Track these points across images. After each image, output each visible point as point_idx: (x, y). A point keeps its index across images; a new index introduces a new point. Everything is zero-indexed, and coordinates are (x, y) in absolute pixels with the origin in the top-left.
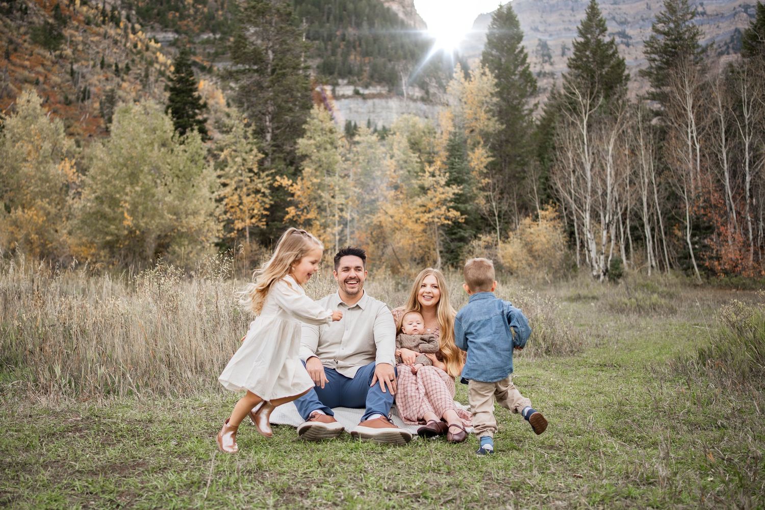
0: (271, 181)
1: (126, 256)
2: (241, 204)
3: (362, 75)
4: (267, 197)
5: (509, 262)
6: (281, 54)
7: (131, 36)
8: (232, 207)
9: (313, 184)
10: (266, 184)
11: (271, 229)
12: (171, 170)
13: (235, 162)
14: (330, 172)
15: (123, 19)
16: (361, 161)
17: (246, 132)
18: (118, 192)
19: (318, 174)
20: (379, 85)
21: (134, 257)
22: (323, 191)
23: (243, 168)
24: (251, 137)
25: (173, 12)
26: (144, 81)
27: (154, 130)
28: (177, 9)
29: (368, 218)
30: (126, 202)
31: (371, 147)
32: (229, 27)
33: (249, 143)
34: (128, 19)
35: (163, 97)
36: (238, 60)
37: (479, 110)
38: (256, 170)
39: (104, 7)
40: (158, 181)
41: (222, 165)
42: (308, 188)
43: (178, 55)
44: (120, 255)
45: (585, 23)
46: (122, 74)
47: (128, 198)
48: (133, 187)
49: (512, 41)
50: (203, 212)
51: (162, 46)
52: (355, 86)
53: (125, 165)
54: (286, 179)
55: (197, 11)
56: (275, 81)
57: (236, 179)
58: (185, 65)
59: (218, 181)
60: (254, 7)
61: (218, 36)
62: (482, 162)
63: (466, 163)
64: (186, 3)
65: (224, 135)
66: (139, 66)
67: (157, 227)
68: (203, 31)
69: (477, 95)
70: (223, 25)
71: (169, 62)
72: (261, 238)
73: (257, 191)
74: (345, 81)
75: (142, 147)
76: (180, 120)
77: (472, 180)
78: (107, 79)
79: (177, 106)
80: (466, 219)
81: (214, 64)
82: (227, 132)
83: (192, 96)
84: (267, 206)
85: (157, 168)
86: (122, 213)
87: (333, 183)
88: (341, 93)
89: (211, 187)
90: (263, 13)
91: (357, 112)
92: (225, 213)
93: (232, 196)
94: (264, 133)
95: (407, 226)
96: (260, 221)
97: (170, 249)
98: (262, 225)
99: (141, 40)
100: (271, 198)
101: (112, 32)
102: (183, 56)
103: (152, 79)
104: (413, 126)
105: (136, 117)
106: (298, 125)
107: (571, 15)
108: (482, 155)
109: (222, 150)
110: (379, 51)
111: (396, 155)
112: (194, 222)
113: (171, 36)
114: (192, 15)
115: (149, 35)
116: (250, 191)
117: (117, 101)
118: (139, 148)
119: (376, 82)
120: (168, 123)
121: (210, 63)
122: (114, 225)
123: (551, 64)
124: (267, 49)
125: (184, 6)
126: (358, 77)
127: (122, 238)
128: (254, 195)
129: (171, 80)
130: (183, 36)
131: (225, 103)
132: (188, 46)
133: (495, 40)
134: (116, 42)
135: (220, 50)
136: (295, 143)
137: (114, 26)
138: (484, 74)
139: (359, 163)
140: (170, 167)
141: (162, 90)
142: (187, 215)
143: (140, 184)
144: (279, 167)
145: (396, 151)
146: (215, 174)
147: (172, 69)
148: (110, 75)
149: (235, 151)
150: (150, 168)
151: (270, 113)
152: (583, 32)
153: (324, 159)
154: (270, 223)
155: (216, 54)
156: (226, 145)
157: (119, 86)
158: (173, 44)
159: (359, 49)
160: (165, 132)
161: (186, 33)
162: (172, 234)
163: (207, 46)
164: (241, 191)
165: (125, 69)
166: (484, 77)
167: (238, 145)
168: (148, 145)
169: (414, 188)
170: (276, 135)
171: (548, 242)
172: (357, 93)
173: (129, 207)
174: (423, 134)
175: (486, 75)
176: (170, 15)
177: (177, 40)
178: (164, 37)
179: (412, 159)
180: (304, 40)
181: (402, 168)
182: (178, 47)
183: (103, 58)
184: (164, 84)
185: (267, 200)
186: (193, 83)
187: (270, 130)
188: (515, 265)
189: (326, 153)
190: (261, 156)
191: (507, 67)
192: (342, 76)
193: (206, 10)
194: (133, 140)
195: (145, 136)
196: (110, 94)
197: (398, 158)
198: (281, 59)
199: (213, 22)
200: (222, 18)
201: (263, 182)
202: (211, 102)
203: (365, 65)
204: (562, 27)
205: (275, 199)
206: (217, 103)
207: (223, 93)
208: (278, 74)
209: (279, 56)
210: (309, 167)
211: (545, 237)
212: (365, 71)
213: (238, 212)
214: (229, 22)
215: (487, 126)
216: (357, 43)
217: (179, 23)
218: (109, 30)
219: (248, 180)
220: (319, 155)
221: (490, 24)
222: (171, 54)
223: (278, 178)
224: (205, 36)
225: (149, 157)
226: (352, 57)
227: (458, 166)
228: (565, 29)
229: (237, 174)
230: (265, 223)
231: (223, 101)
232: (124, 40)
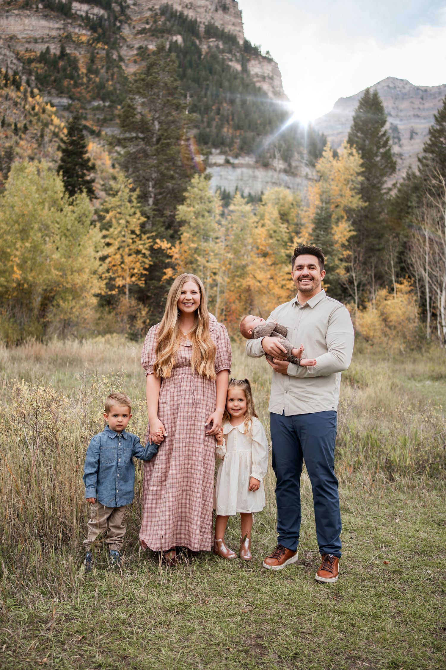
0: (152, 244)
1: (14, 307)
2: (122, 263)
3: (233, 146)
4: (147, 258)
5: (366, 331)
6: (166, 125)
7: (30, 99)
8: (114, 266)
9: (190, 249)
10: (147, 246)
11: (149, 287)
12: (59, 229)
13: (119, 224)
14: (206, 238)
15: (24, 84)
16: (234, 228)
17: (131, 196)
18: (9, 247)
19: (195, 239)
20: (248, 156)
21: (21, 308)
22: (199, 255)
23: (126, 230)
24: (135, 201)
25: (68, 80)
26: (40, 140)
27: (45, 190)
28: (72, 78)
29: (238, 281)
30: (16, 256)
31: (244, 216)
32: (117, 97)
33: (133, 207)
34: (28, 83)
35: (56, 156)
36: (126, 128)
37: (345, 187)
38: (138, 232)
39: (7, 72)
40: (47, 239)
41: (107, 226)
42: (185, 252)
43: (71, 120)
44: (9, 305)
45: (442, 111)
46: (20, 133)
47: (18, 253)
48: (23, 243)
49: (376, 125)
50: (87, 270)
51: (57, 110)
52: (226, 156)
53: (17, 222)
54: (166, 242)
55: (90, 80)
56: (159, 150)
57: (119, 239)
58: (77, 129)
59: (103, 241)
60: (143, 80)
61: (107, 104)
62: (344, 236)
63: (330, 236)
64: (80, 73)
65: (110, 198)
66: (36, 127)
67: (44, 281)
68: (94, 99)
69: (344, 174)
70: (112, 94)
71: (63, 125)
72: (139, 295)
73: (138, 252)
74: (218, 151)
75: (34, 205)
76: (69, 180)
77: (335, 252)
78: (7, 137)
79: (68, 166)
80: (328, 288)
81: (102, 129)
82: (114, 195)
83: (82, 158)
84: (147, 266)
85: (47, 227)
86: (12, 267)
87: (209, 249)
88: (214, 161)
89: (96, 247)
90: (152, 85)
91: (227, 179)
92: (108, 271)
93: (115, 254)
94: (147, 197)
95: (274, 291)
96: (139, 280)
97: (55, 303)
98: (142, 284)
99: (38, 104)
100: (150, 259)
101: (13, 94)
102: (76, 121)
103: (47, 139)
104: (284, 199)
105: (30, 177)
106: (178, 192)
107: (420, 103)
108: (345, 229)
109: (107, 211)
110: (250, 125)
111: (267, 225)
112: (78, 279)
113: (65, 101)
114: (85, 84)
115: (46, 99)
116: (132, 251)
117: (14, 157)
118: (31, 207)
119: (245, 153)
120: (59, 184)
121: (98, 128)
122: (4, 277)
123: (400, 146)
124: (153, 120)
125: (79, 75)
126: (229, 148)
127: (11, 290)
128: (135, 256)
129: (64, 142)
130: (76, 102)
131: (111, 165)
132: (81, 111)
133: (361, 123)
134: (16, 104)
135: (108, 117)
136: (175, 209)
137: (15, 89)
138: (351, 154)
139: (233, 230)
140: (58, 226)
141: (55, 150)
142: (72, 272)
143: (30, 240)
144: (159, 230)
145: (267, 221)
146: (101, 235)
147: (66, 131)
148: (10, 133)
149: (120, 213)
150: (40, 225)
151: (153, 180)
152: (439, 119)
153: (201, 225)
154: (148, 282)
155: (105, 120)
156: (112, 208)
157: (17, 144)
158: (67, 108)
159: (231, 123)
160: (56, 193)
161: (79, 100)
162: (58, 289)
163: (97, 112)
164: (123, 251)
165: (23, 129)
166: (352, 158)
167: (123, 208)
168: (40, 203)
169: (282, 256)
170: (158, 200)
171: (404, 314)
172: (227, 162)
173: (19, 262)
174: (291, 206)
175: (353, 156)
176: (66, 83)
177: (70, 105)
178: (59, 102)
179: (281, 229)
180: (187, 113)
181: (271, 237)
182: (72, 112)
183: (4, 117)
184: (57, 144)
185: (147, 261)
186: (84, 146)
187: (153, 195)
188: (372, 334)
189: (204, 221)
190: (143, 219)
191: (370, 149)
192: (216, 146)
193: (97, 80)
194: (26, 198)
195: (37, 196)
196: (8, 150)
197: (268, 228)
198: (166, 130)
199: (104, 91)
200: (111, 88)
201: (144, 244)
202: (98, 163)
203: (236, 137)
204: (411, 113)
205: (154, 259)
206: (103, 164)
207: (109, 155)
208: (162, 144)
209: (165, 127)
210: (188, 232)
211: (400, 309)
212: (236, 143)
213: (120, 270)
214: (118, 92)
215: (351, 202)
216: (230, 118)
217: (73, 90)
218: (10, 93)
219: (131, 241)
220: (197, 221)
221: (357, 108)
222: (64, 118)
223: (158, 241)
224: (96, 104)
225: (39, 216)
226: (225, 130)
227: (323, 239)
228: (414, 116)
229: (120, 235)
230: (143, 282)
231: (109, 163)
232: (23, 103)
